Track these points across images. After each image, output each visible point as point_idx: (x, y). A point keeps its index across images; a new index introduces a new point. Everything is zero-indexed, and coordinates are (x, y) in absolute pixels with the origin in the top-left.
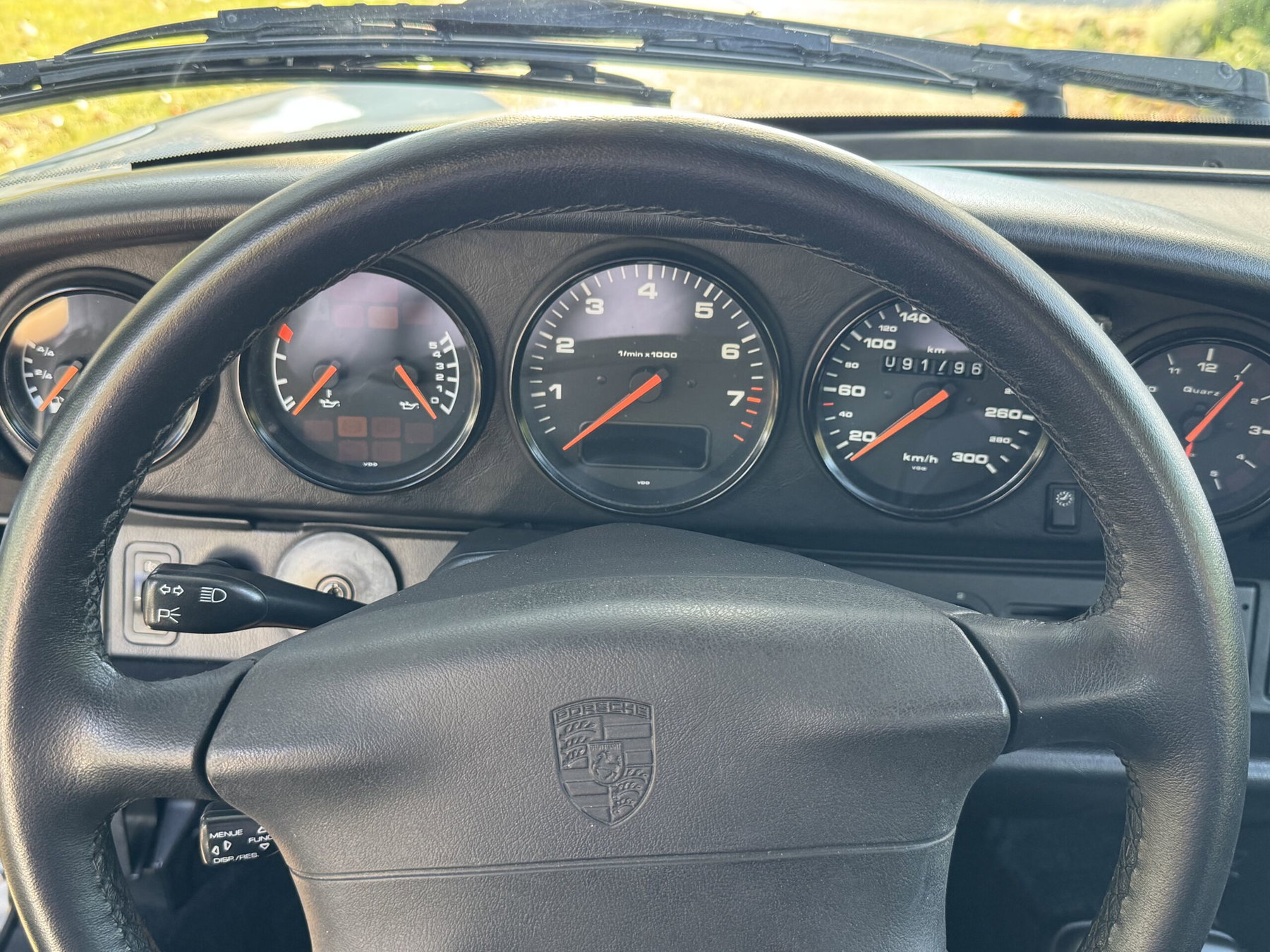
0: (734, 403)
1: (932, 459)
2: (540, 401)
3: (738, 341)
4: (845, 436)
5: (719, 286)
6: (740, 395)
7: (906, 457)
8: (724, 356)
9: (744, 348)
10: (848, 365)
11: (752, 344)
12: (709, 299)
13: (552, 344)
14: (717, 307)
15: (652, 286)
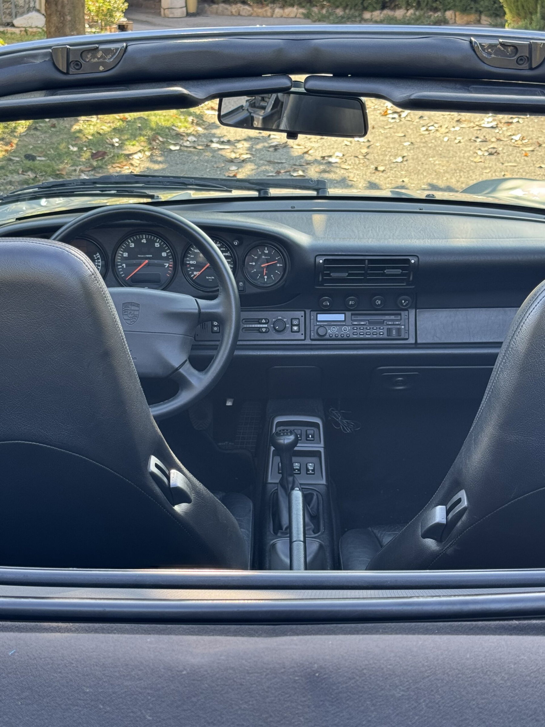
0: (166, 267)
1: (213, 278)
2: (120, 268)
3: (166, 252)
4: (193, 273)
5: (160, 239)
6: (167, 265)
7: (207, 278)
8: (163, 255)
9: (167, 253)
10: (191, 256)
11: (168, 253)
12: (158, 242)
13: (122, 254)
14: (160, 244)
15: (145, 240)
